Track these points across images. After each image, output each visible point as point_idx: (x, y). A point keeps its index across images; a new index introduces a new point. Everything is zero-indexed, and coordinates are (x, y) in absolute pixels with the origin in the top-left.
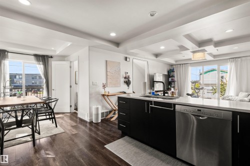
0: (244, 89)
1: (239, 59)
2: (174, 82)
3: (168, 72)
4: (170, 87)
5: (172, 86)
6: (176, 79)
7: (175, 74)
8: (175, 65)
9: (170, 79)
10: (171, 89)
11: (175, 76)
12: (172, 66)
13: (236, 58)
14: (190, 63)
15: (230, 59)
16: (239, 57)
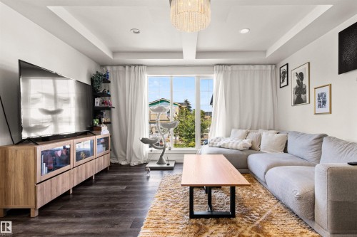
1: (229, 68)
2: (109, 109)
3: (92, 80)
4: (96, 122)
5: (103, 120)
6: (113, 102)
7: (112, 87)
8: (112, 65)
9: (98, 102)
10: (100, 129)
11: (112, 93)
12: (103, 66)
13: (225, 65)
14: (148, 66)
15: (218, 66)
16: (229, 65)
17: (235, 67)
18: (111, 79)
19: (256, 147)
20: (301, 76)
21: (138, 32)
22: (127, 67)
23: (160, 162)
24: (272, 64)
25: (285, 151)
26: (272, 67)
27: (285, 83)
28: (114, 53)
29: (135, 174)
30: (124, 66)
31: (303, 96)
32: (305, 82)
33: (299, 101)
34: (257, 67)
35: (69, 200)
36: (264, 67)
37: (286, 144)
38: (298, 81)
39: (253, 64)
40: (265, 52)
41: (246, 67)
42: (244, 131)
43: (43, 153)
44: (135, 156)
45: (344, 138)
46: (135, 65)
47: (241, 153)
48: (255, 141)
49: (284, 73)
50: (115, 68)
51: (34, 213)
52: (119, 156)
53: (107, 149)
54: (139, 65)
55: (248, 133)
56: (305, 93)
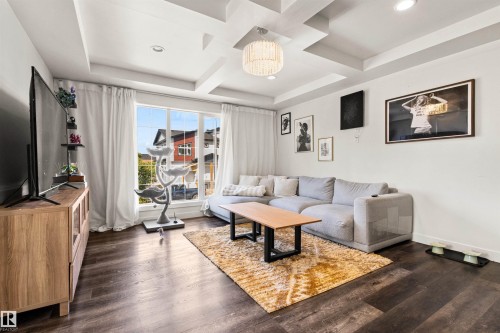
4: (72, 168)
10: (81, 180)
13: (233, 104)
14: (138, 91)
15: (226, 105)
18: (78, 101)
20: (305, 126)
21: (161, 51)
22: (105, 88)
23: (163, 220)
25: (297, 194)
26: (273, 113)
27: (287, 131)
28: (92, 64)
29: (124, 242)
31: (307, 144)
32: (309, 132)
33: (303, 148)
36: (267, 112)
37: (298, 188)
38: (302, 130)
39: (259, 108)
40: (273, 98)
41: (252, 110)
42: (255, 177)
44: (121, 217)
45: (351, 180)
46: (119, 87)
48: (269, 186)
49: (286, 121)
54: (124, 88)
55: (259, 179)
56: (309, 142)
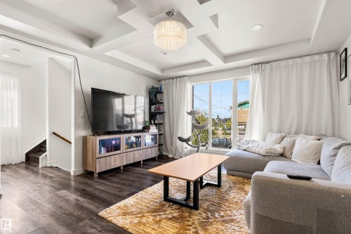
0: (275, 127)
1: (268, 66)
2: (162, 113)
3: (150, 92)
4: (147, 123)
6: (165, 108)
7: (164, 97)
8: (165, 79)
9: (153, 108)
10: (149, 129)
11: (165, 101)
12: (160, 81)
13: (263, 63)
14: (190, 76)
15: (254, 66)
16: (267, 63)
17: (275, 64)
18: (164, 90)
19: (287, 154)
21: (166, 53)
22: (175, 79)
24: (329, 52)
25: (319, 162)
26: (329, 56)
27: (344, 75)
28: (163, 70)
30: (173, 78)
34: (307, 59)
35: (118, 173)
36: (317, 57)
40: (309, 40)
42: (279, 135)
43: (100, 141)
47: (262, 158)
48: (288, 147)
50: (167, 81)
51: (96, 175)
52: (169, 150)
53: (156, 143)
54: (182, 77)
55: (284, 138)
